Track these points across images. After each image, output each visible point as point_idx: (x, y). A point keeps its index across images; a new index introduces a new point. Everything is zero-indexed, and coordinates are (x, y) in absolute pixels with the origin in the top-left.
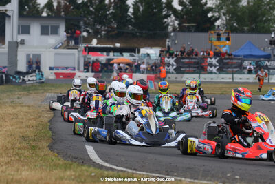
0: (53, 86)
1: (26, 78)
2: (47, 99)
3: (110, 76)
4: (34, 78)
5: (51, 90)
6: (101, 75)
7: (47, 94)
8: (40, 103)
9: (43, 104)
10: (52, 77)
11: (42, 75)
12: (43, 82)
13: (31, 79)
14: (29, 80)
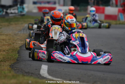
1: (9, 11)
3: (86, 10)
4: (16, 11)
6: (78, 8)
7: (26, 25)
8: (17, 32)
9: (19, 33)
10: (35, 11)
11: (23, 9)
12: (24, 15)
13: (13, 11)
14: (12, 13)
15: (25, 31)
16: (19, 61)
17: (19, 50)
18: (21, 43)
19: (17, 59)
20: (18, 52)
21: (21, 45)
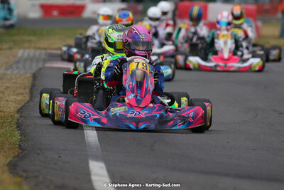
0: (34, 33)
2: (18, 62)
5: (30, 41)
7: (20, 53)
9: (8, 72)
11: (10, 10)
15: (20, 66)
16: (25, 152)
17: (18, 120)
18: (19, 101)
19: (20, 145)
20: (19, 126)
21: (19, 106)
